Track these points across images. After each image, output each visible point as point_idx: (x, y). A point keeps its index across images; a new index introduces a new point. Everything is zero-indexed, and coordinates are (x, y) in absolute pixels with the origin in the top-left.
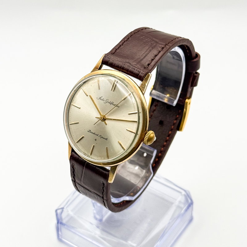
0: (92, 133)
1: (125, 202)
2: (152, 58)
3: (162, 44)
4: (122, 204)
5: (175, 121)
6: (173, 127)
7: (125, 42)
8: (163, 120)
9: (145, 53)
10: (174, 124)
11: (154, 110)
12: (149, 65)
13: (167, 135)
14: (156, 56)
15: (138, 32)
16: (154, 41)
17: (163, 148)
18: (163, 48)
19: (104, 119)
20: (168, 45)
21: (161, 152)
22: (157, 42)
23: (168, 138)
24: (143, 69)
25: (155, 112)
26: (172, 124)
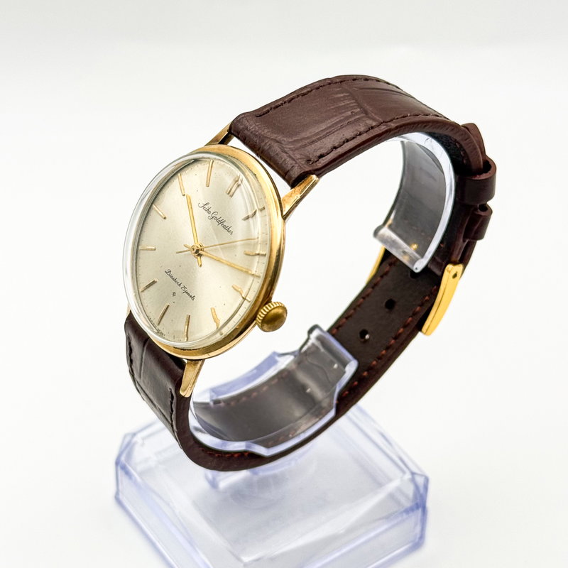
0: (172, 277)
1: (246, 454)
2: (336, 145)
3: (374, 120)
4: (236, 455)
5: (418, 308)
6: (410, 319)
7: (298, 96)
8: (395, 300)
9: (325, 129)
10: (415, 314)
11: (386, 274)
12: (321, 156)
13: (393, 335)
14: (348, 141)
15: (341, 82)
16: (361, 108)
17: (377, 361)
18: (372, 128)
19: (198, 253)
20: (389, 123)
21: (370, 369)
22: (366, 112)
23: (393, 341)
24: (303, 162)
25: (386, 278)
26: (411, 313)
